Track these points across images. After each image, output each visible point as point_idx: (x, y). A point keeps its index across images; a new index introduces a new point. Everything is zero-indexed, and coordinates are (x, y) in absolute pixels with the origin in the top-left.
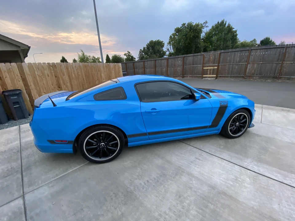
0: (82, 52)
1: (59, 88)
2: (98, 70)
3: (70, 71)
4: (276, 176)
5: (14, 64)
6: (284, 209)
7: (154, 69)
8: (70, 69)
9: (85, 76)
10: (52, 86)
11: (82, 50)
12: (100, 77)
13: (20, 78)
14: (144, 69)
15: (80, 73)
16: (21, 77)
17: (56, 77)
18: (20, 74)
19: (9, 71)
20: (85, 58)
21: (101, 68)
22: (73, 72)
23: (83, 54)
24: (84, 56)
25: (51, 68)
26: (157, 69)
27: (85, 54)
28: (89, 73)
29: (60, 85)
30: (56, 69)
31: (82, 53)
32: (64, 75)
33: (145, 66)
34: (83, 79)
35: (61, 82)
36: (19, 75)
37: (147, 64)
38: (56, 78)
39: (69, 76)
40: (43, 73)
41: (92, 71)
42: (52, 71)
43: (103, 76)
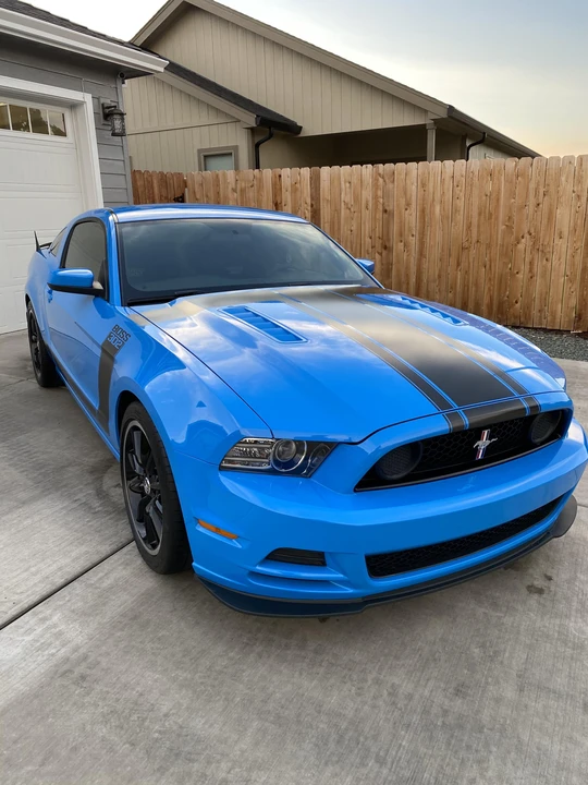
1: (385, 248)
2: (542, 190)
3: (431, 190)
5: (306, 171)
8: (431, 185)
9: (480, 214)
10: (368, 240)
12: (545, 221)
13: (309, 208)
15: (461, 203)
16: (312, 206)
17: (386, 211)
18: (312, 199)
19: (295, 189)
21: (563, 179)
22: (438, 195)
25: (381, 180)
28: (498, 200)
29: (389, 240)
30: (391, 186)
32: (408, 204)
34: (469, 227)
35: (395, 228)
36: (309, 201)
38: (386, 216)
39: (423, 211)
40: (357, 199)
41: (512, 195)
42: (380, 193)
43: (564, 217)
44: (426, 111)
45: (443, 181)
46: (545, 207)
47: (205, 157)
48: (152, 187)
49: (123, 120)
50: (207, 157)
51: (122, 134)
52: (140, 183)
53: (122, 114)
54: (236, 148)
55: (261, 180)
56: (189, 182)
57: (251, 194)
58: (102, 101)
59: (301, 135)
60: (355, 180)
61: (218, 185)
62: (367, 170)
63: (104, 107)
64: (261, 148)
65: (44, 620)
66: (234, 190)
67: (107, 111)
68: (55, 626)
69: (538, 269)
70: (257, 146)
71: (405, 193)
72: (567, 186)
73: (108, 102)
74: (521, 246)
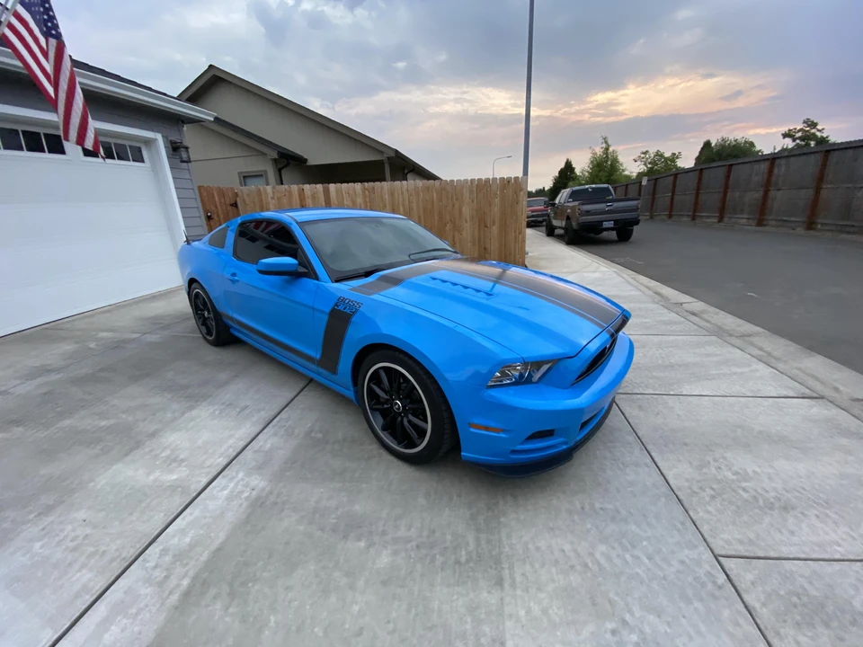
0: (606, 142)
3: (397, 198)
4: (183, 531)
5: (320, 187)
6: (70, 527)
7: (811, 192)
11: (605, 139)
12: (458, 214)
14: (766, 192)
15: (415, 207)
20: (606, 162)
21: (464, 192)
22: (400, 202)
23: (607, 149)
24: (607, 154)
25: (367, 192)
26: (824, 194)
27: (611, 149)
28: (433, 203)
30: (373, 195)
31: (604, 145)
33: (774, 179)
37: (783, 169)
41: (440, 200)
42: (368, 200)
43: (466, 211)
44: (382, 152)
45: (402, 193)
46: (457, 206)
47: (244, 177)
48: (213, 196)
49: (188, 152)
50: (245, 178)
51: (188, 161)
52: (205, 194)
53: (187, 148)
54: (266, 171)
55: (290, 192)
56: (240, 194)
57: (285, 201)
58: (170, 138)
59: (308, 164)
60: (351, 192)
61: (261, 195)
62: (358, 186)
63: (172, 143)
64: (283, 172)
65: (232, 479)
66: (273, 198)
67: (174, 145)
68: (242, 480)
69: (457, 239)
70: (280, 171)
71: (382, 200)
72: (466, 194)
73: (173, 139)
74: (447, 228)
